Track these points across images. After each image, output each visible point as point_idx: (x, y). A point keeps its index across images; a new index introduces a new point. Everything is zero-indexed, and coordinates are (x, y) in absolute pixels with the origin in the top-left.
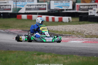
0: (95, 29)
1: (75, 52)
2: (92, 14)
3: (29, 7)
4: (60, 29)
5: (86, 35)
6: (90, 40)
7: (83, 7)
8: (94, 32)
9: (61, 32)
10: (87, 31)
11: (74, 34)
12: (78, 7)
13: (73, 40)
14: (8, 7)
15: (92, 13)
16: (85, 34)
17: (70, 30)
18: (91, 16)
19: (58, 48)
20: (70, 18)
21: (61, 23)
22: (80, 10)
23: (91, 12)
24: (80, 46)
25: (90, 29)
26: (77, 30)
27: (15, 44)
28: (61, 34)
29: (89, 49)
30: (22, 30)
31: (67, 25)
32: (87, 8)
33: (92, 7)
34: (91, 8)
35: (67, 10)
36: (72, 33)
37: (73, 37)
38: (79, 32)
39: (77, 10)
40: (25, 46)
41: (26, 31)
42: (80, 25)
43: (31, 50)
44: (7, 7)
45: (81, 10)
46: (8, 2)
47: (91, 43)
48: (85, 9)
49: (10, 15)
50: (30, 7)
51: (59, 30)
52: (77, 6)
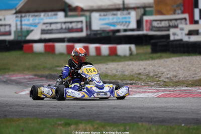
0: (184, 67)
1: (141, 118)
2: (177, 38)
3: (49, 28)
4: (111, 71)
5: (165, 80)
6: (173, 91)
7: (158, 24)
8: (182, 75)
9: (115, 76)
10: (168, 72)
11: (140, 79)
12: (148, 25)
13: (139, 92)
14: (5, 29)
15: (178, 35)
16: (162, 78)
17: (132, 71)
18: (175, 43)
19: (107, 110)
20: (133, 46)
21: (114, 58)
22: (152, 30)
23: (174, 34)
24: (153, 105)
25: (174, 69)
26: (147, 71)
27: (18, 105)
28: (113, 81)
29: (170, 110)
30: (35, 75)
31: (127, 63)
32: (167, 25)
33: (176, 24)
34: (174, 25)
35: (125, 30)
36: (137, 77)
37: (139, 85)
38: (152, 74)
39: (147, 30)
40: (40, 109)
41: (41, 76)
42: (153, 61)
43: (51, 116)
44: (3, 29)
45: (154, 29)
46: (5, 19)
47: (175, 97)
48: (163, 27)
49: (8, 46)
50: (50, 26)
51: (109, 72)
52: (147, 21)
